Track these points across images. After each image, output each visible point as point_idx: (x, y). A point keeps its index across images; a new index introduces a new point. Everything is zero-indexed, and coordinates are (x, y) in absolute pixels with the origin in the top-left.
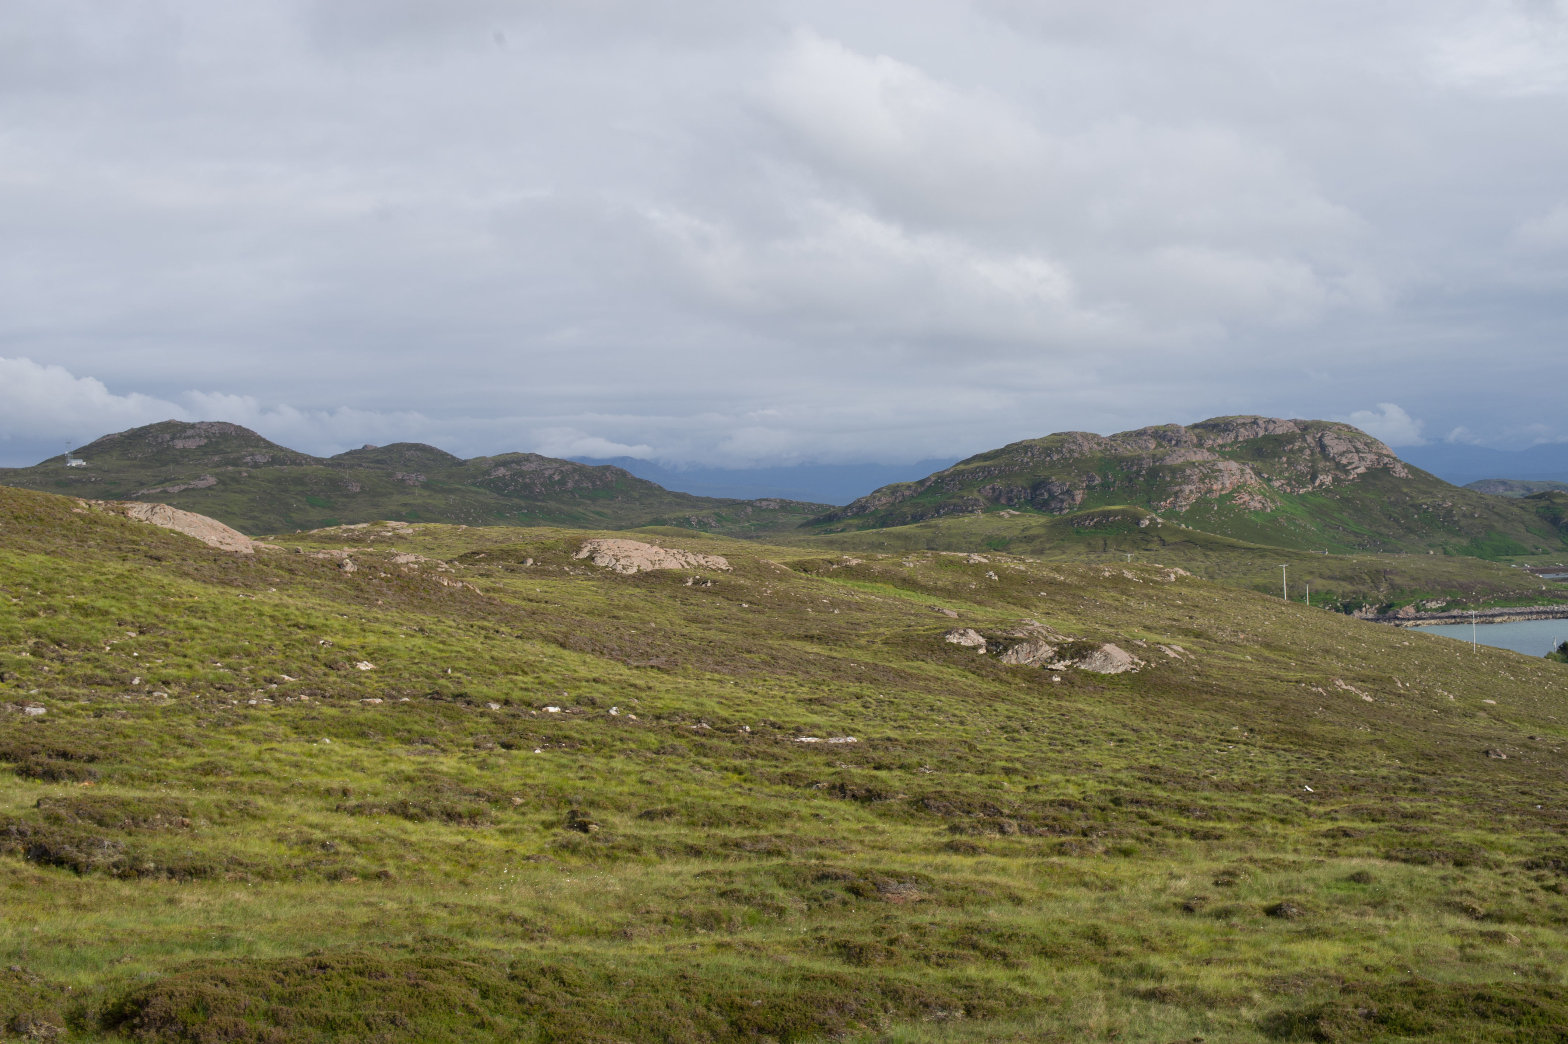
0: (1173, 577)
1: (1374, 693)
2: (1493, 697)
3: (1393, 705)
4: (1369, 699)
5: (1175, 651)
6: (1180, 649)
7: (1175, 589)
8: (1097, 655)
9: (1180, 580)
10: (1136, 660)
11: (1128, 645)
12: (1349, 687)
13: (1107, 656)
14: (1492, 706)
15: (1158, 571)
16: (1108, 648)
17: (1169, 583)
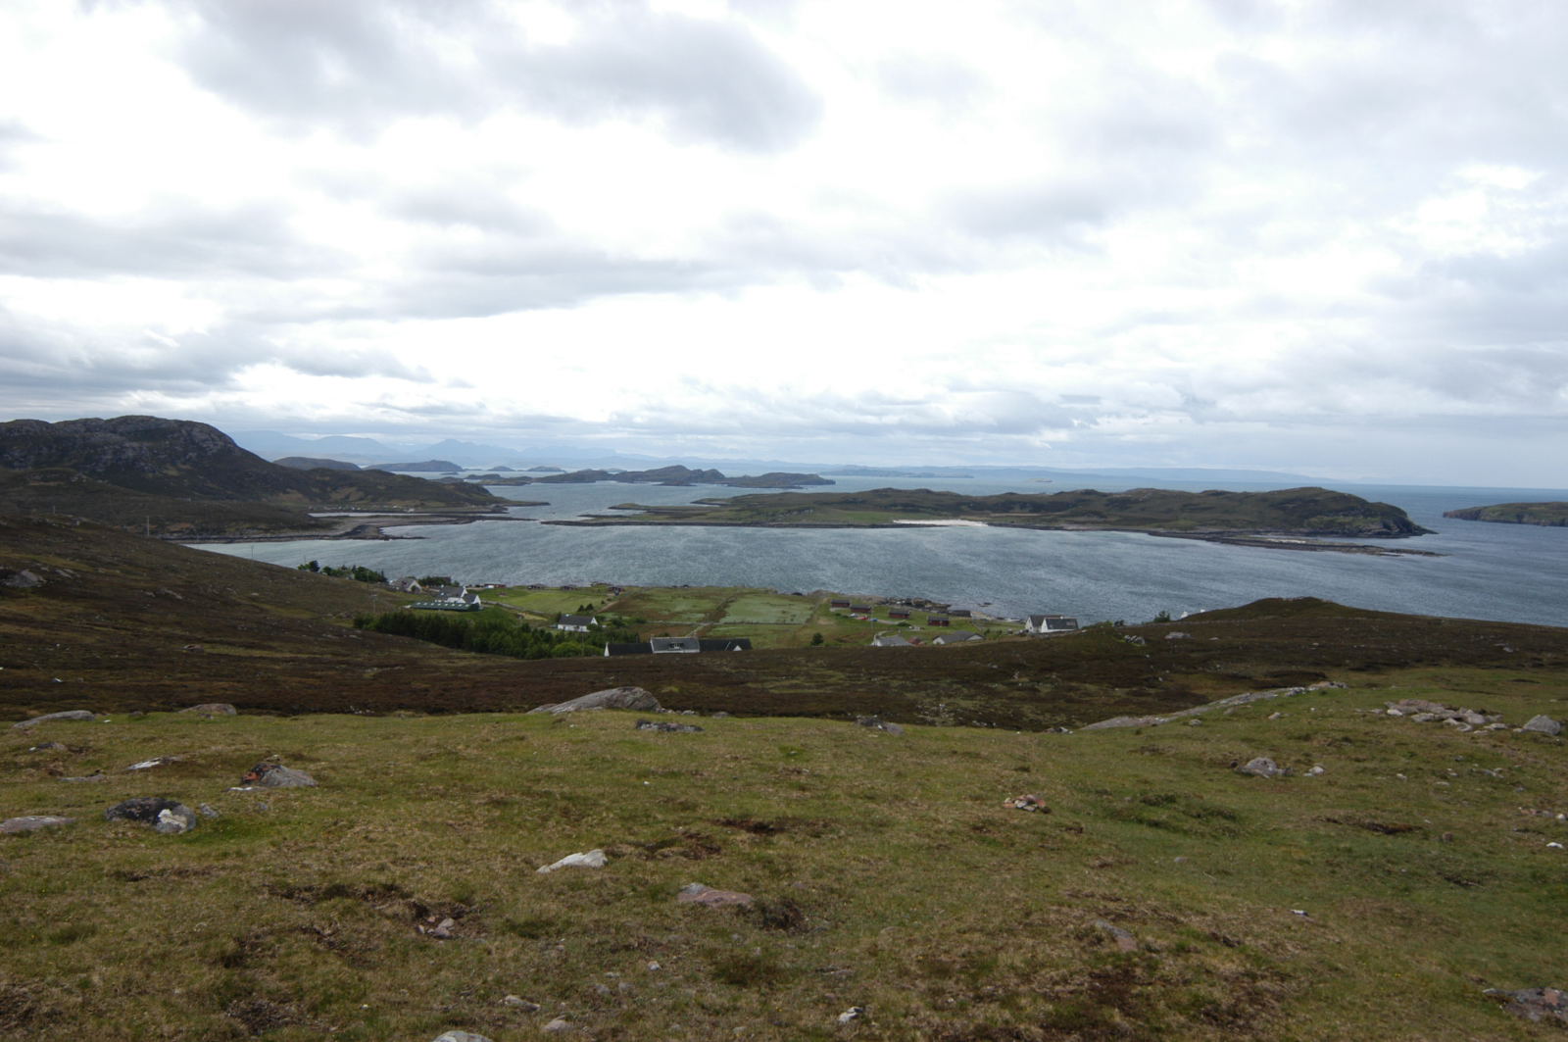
0: (78, 523)
1: (183, 594)
2: (257, 591)
3: (193, 601)
4: (179, 597)
5: (68, 573)
6: (71, 572)
7: (80, 531)
8: (16, 577)
9: (84, 525)
10: (42, 579)
11: (36, 570)
12: (170, 592)
13: (23, 577)
14: (256, 597)
15: (70, 520)
16: (25, 573)
17: (76, 527)
